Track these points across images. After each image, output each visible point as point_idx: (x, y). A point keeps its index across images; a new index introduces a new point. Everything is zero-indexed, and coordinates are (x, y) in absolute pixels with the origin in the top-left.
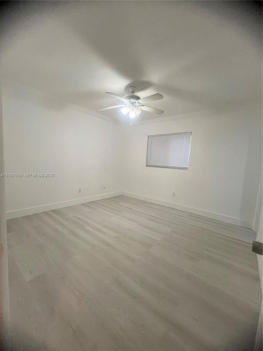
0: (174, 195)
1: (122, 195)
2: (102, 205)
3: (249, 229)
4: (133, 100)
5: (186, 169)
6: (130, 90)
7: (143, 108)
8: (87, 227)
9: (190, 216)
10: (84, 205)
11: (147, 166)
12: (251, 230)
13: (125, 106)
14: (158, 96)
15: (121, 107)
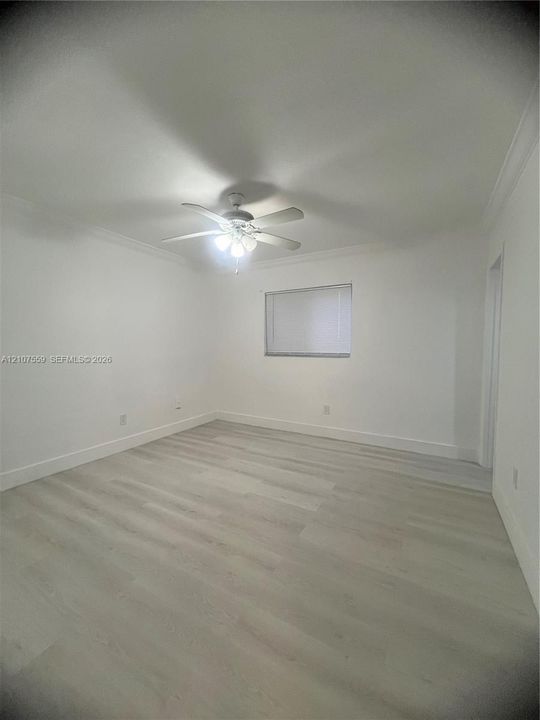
0: (327, 410)
1: (217, 420)
2: (175, 447)
3: (473, 463)
4: (239, 222)
5: (347, 356)
6: (232, 200)
7: (260, 238)
8: (152, 505)
9: (363, 450)
10: (135, 451)
11: (267, 354)
12: (477, 464)
13: (221, 232)
14: (294, 213)
15: (213, 235)
